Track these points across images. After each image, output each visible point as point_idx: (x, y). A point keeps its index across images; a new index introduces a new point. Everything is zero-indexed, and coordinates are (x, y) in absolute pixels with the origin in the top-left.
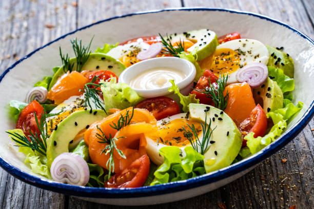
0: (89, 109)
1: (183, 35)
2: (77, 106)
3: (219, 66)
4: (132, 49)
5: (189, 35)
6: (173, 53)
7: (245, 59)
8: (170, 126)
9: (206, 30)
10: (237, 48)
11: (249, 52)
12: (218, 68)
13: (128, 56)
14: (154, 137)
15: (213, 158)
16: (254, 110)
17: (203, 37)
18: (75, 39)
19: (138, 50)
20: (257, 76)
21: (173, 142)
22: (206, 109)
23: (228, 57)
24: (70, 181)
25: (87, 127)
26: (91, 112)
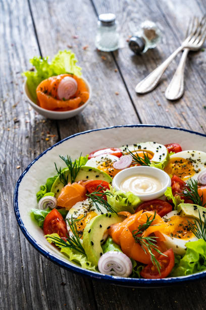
0: (105, 213)
1: (133, 146)
2: (87, 210)
4: (104, 160)
10: (188, 158)
11: (199, 160)
12: (179, 173)
13: (102, 165)
17: (157, 150)
19: (110, 161)
21: (180, 235)
22: (194, 208)
23: (183, 164)
24: (116, 273)
25: (109, 228)
26: (107, 215)
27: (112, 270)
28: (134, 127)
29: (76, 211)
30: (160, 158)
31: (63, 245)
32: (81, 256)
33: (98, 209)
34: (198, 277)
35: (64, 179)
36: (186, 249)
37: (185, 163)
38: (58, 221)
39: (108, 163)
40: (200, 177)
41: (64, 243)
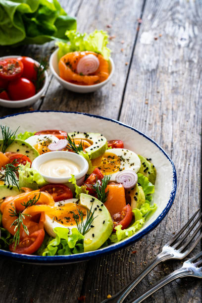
0: (7, 185)
1: (83, 134)
3: (106, 166)
4: (45, 140)
5: (88, 135)
6: (75, 150)
7: (124, 165)
8: (64, 208)
9: (100, 135)
10: (120, 155)
11: (128, 160)
13: (41, 144)
14: (51, 215)
15: (91, 239)
16: (125, 208)
17: (98, 141)
18: (5, 126)
19: (50, 142)
20: (129, 181)
21: (65, 221)
22: (91, 200)
23: (113, 160)
25: (4, 198)
26: (8, 187)
30: (92, 149)
39: (47, 143)
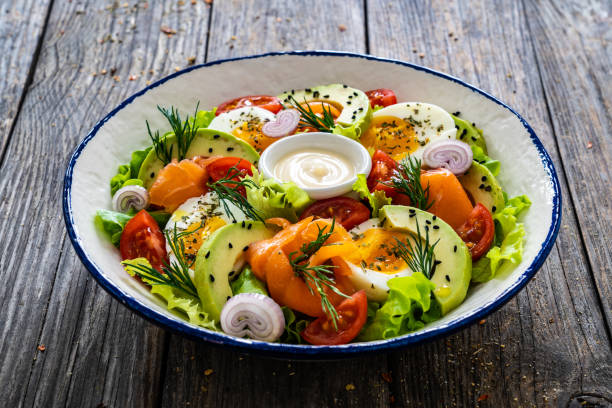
1: (304, 92)
2: (206, 214)
4: (246, 119)
5: (317, 93)
8: (367, 241)
9: (342, 86)
10: (408, 116)
11: (427, 122)
12: (388, 146)
14: (356, 260)
15: (446, 286)
17: (349, 100)
19: (256, 120)
20: (456, 159)
21: (381, 265)
22: (409, 213)
23: (396, 129)
24: (254, 333)
25: (246, 249)
26: (243, 225)
27: (246, 327)
28: (309, 56)
29: (186, 216)
30: (354, 117)
31: (154, 280)
32: (190, 302)
33: (229, 212)
34: (405, 343)
35: (164, 152)
36: (388, 292)
37: (400, 128)
38: (149, 234)
39: (253, 125)
40: (427, 153)
41: (158, 276)
